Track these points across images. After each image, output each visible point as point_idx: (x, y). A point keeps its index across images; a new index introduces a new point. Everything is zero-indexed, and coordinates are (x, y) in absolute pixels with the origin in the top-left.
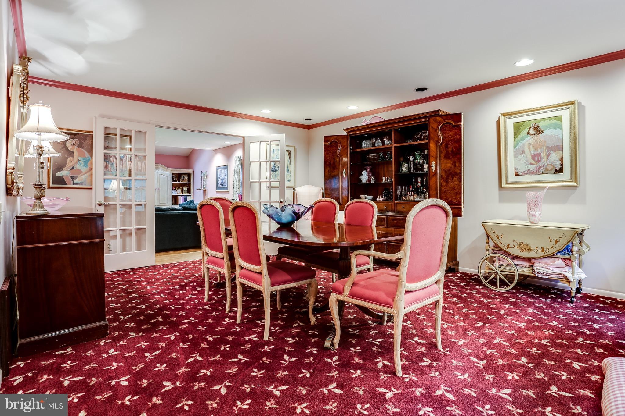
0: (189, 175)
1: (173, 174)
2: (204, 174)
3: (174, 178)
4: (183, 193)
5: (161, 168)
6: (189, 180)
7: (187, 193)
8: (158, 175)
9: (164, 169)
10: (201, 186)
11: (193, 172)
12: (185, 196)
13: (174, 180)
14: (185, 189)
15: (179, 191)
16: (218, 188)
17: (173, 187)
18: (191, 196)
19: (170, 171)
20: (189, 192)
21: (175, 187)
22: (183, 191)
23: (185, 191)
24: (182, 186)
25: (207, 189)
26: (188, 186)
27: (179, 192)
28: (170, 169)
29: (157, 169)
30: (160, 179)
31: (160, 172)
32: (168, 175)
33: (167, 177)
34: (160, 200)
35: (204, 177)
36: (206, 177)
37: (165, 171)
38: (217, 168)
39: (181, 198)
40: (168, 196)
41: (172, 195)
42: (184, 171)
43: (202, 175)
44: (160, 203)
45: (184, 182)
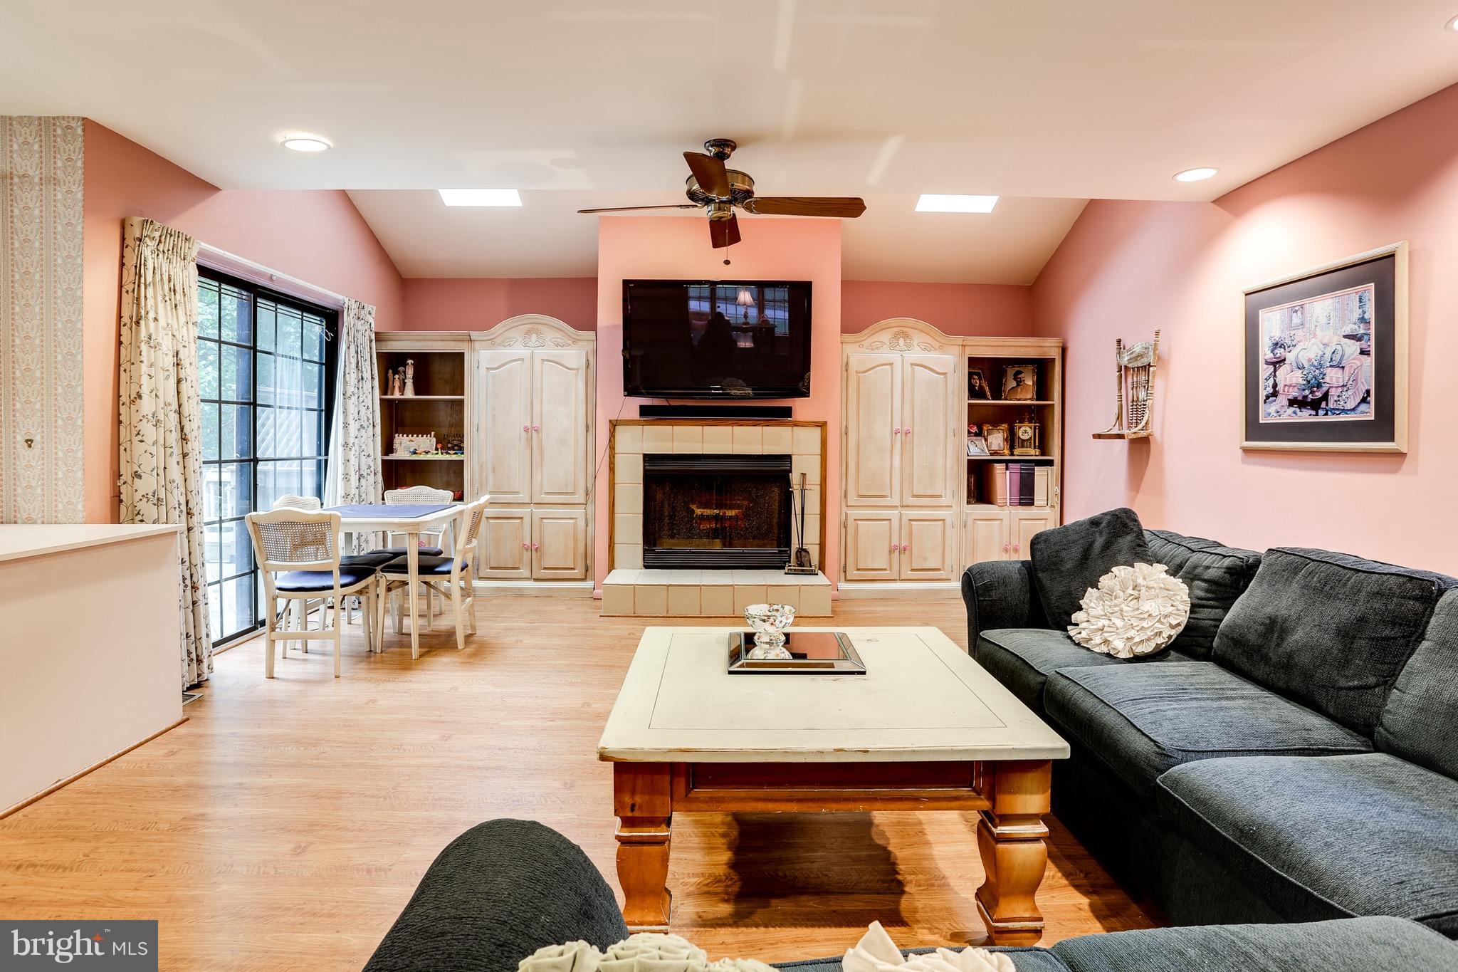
0: (1042, 368)
1: (972, 361)
2: (1138, 350)
3: (977, 383)
4: (1012, 448)
5: (918, 338)
6: (1043, 390)
7: (1032, 452)
8: (908, 368)
9: (930, 340)
10: (1119, 417)
11: (1064, 351)
12: (1026, 466)
13: (973, 393)
14: (1026, 431)
15: (997, 439)
16: (1254, 429)
17: (970, 423)
18: (1050, 463)
19: (957, 350)
20: (1043, 446)
21: (979, 423)
22: (1012, 440)
23: (1023, 443)
24: (1010, 417)
25: (1156, 430)
26: (1039, 416)
27: (995, 447)
28: (959, 340)
29: (902, 341)
30: (913, 386)
31: (916, 355)
32: (949, 369)
33: (946, 378)
34: (915, 481)
35: (1138, 368)
36: (1146, 368)
37: (936, 350)
38: (1258, 299)
39: (1008, 472)
40: (949, 464)
41: (968, 460)
42: (1018, 349)
43: (1123, 358)
44: (914, 496)
45: (1019, 400)
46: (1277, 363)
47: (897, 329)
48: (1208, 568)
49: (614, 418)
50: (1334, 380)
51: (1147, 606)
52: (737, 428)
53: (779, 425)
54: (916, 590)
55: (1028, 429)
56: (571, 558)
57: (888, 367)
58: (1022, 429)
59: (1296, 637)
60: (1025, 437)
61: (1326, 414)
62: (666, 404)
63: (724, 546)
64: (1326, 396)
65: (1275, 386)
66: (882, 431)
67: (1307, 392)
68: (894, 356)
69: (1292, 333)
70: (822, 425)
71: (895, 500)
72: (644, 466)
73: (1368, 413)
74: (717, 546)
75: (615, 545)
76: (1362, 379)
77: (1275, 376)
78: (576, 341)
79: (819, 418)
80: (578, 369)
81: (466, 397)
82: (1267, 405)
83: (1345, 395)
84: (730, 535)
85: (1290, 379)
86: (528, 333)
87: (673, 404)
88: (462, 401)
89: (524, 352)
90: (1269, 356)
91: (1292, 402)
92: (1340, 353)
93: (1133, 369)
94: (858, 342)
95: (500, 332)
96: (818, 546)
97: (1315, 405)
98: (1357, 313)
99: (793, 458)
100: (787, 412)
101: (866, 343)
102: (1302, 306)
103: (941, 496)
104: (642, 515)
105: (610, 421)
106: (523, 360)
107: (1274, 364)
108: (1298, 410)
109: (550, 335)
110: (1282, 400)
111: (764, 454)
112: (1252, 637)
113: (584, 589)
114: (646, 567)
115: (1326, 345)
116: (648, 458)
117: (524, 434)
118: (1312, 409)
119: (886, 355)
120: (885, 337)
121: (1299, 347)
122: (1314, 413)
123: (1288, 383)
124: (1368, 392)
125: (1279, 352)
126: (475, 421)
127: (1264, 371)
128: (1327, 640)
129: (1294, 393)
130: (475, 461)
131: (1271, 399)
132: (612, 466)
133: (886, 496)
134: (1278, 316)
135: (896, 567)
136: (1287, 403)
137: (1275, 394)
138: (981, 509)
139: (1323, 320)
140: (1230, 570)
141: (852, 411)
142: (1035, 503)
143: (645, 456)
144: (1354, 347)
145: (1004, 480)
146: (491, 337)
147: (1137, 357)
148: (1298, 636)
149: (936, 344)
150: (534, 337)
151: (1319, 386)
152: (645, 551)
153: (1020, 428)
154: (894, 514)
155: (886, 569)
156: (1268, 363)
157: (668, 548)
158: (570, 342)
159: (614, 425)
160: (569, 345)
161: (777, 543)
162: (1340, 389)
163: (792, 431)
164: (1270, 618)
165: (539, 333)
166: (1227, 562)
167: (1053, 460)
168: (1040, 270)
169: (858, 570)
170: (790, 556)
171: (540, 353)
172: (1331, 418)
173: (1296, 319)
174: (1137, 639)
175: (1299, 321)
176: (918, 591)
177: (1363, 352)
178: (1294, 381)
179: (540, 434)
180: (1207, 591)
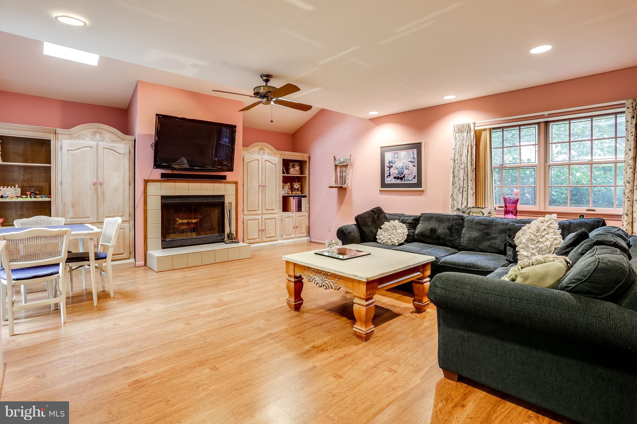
0: (302, 164)
1: (284, 160)
2: (343, 160)
3: (284, 168)
4: (292, 191)
5: (267, 151)
6: (302, 171)
7: (300, 193)
8: (264, 162)
9: (271, 152)
10: (336, 181)
12: (298, 198)
14: (297, 186)
15: (288, 189)
16: (383, 185)
17: (283, 182)
19: (279, 156)
20: (303, 191)
21: (285, 182)
22: (292, 189)
23: (296, 190)
24: (291, 181)
25: (350, 185)
27: (286, 191)
28: (280, 152)
29: (262, 151)
30: (265, 168)
31: (266, 157)
32: (276, 163)
33: (276, 166)
34: (266, 204)
35: (342, 166)
36: (346, 166)
37: (273, 155)
38: (384, 150)
39: (294, 200)
40: (277, 197)
41: (283, 196)
42: (297, 157)
43: (336, 162)
44: (266, 210)
45: (295, 174)
46: (390, 167)
47: (260, 147)
48: (407, 220)
49: (147, 178)
50: (406, 172)
51: (399, 231)
52: (203, 184)
53: (220, 183)
54: (268, 245)
55: (297, 185)
56: (121, 248)
57: (257, 161)
58: (295, 185)
59: (439, 232)
60: (296, 188)
61: (404, 181)
62: (172, 173)
63: (198, 235)
64: (404, 176)
65: (390, 173)
66: (255, 185)
67: (399, 175)
68: (259, 157)
69: (395, 159)
70: (236, 183)
71: (260, 212)
72: (161, 201)
73: (415, 181)
74: (194, 235)
75: (148, 240)
76: (413, 172)
77: (390, 170)
78: (123, 140)
79: (235, 180)
80: (124, 154)
81: (52, 165)
82: (387, 179)
83: (409, 176)
84: (200, 230)
85: (394, 171)
86: (94, 133)
87: (174, 173)
88: (50, 167)
89: (93, 143)
90: (388, 165)
91: (395, 178)
92: (408, 166)
93: (340, 166)
94: (247, 151)
95: (77, 131)
96: (235, 231)
97: (401, 179)
98: (412, 156)
99: (226, 197)
100: (224, 177)
101: (250, 151)
102: (397, 153)
103: (275, 209)
104: (161, 224)
105: (144, 180)
106: (91, 147)
107: (389, 167)
108: (396, 180)
109: (107, 136)
110: (392, 177)
111: (214, 195)
112: (428, 234)
113: (130, 263)
114: (163, 248)
115: (404, 163)
116: (163, 197)
117: (92, 187)
118: (400, 180)
119: (257, 156)
120: (256, 149)
121: (396, 163)
122: (401, 181)
123: (393, 173)
124: (415, 176)
125: (391, 164)
126: (59, 179)
127: (387, 169)
128: (447, 231)
129: (395, 175)
130: (59, 201)
131: (389, 177)
132: (145, 202)
133: (257, 210)
134: (391, 155)
135: (261, 238)
136: (393, 178)
137: (390, 175)
138: (286, 214)
139: (403, 157)
140: (413, 219)
141: (245, 178)
142: (302, 210)
143: (162, 196)
144: (411, 164)
145: (293, 202)
146: (70, 133)
147: (342, 162)
148: (439, 231)
149: (273, 153)
150: (98, 135)
151: (402, 174)
152: (162, 241)
153: (295, 184)
154: (259, 217)
155: (257, 239)
156: (387, 167)
157: (173, 238)
158: (120, 140)
159: (146, 182)
160: (119, 141)
161: (218, 232)
162: (408, 175)
163: (225, 185)
164: (431, 229)
165: (101, 134)
166: (412, 218)
167: (306, 196)
168: (298, 129)
169: (248, 240)
170: (224, 237)
171: (102, 144)
172: (405, 182)
173: (396, 156)
174: (400, 240)
175: (397, 157)
176: (269, 245)
177: (413, 166)
178: (395, 172)
179: (103, 186)
180: (409, 226)
